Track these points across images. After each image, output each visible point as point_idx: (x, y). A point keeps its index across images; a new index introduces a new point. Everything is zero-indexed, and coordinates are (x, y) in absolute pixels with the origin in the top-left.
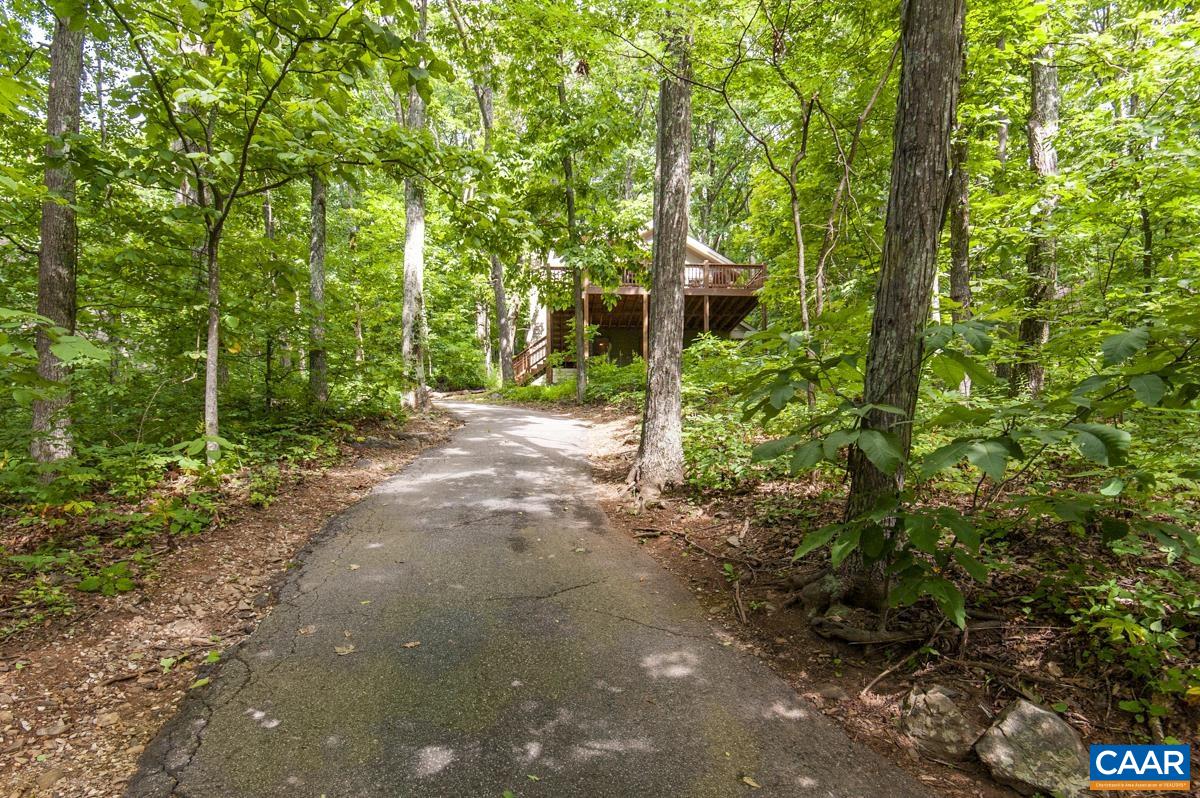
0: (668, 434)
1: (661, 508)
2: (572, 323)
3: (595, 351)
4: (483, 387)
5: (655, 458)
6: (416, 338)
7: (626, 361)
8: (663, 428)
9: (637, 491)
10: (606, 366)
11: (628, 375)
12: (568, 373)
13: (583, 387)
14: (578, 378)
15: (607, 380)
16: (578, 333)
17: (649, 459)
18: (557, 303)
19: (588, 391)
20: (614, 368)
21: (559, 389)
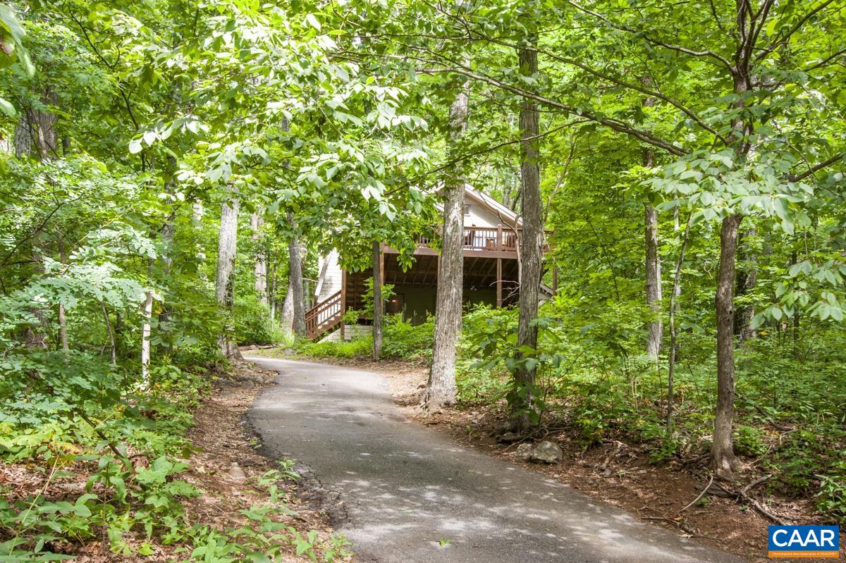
0: (446, 372)
1: (440, 413)
2: (370, 282)
3: (390, 309)
4: (269, 343)
5: (438, 387)
6: (229, 295)
7: (419, 320)
8: (443, 368)
9: (426, 407)
10: (399, 324)
11: (421, 334)
12: (364, 331)
13: (379, 343)
14: (375, 335)
15: (402, 339)
16: (375, 293)
17: (435, 387)
18: (356, 265)
19: (384, 348)
20: (409, 328)
21: (355, 345)
